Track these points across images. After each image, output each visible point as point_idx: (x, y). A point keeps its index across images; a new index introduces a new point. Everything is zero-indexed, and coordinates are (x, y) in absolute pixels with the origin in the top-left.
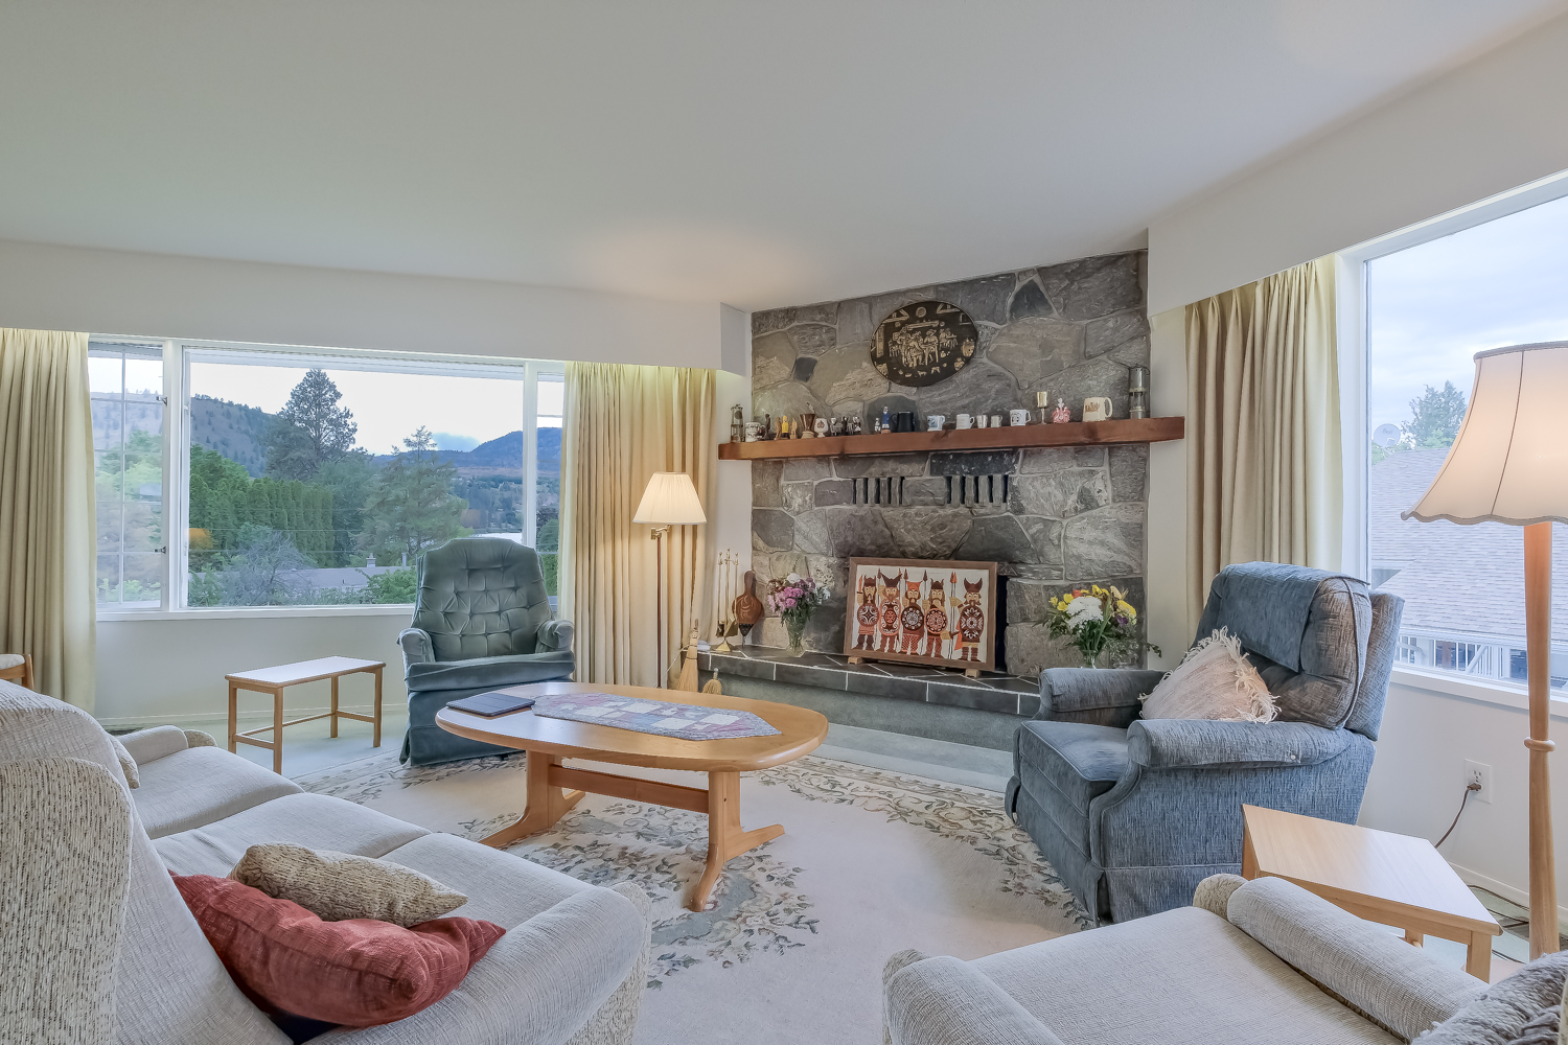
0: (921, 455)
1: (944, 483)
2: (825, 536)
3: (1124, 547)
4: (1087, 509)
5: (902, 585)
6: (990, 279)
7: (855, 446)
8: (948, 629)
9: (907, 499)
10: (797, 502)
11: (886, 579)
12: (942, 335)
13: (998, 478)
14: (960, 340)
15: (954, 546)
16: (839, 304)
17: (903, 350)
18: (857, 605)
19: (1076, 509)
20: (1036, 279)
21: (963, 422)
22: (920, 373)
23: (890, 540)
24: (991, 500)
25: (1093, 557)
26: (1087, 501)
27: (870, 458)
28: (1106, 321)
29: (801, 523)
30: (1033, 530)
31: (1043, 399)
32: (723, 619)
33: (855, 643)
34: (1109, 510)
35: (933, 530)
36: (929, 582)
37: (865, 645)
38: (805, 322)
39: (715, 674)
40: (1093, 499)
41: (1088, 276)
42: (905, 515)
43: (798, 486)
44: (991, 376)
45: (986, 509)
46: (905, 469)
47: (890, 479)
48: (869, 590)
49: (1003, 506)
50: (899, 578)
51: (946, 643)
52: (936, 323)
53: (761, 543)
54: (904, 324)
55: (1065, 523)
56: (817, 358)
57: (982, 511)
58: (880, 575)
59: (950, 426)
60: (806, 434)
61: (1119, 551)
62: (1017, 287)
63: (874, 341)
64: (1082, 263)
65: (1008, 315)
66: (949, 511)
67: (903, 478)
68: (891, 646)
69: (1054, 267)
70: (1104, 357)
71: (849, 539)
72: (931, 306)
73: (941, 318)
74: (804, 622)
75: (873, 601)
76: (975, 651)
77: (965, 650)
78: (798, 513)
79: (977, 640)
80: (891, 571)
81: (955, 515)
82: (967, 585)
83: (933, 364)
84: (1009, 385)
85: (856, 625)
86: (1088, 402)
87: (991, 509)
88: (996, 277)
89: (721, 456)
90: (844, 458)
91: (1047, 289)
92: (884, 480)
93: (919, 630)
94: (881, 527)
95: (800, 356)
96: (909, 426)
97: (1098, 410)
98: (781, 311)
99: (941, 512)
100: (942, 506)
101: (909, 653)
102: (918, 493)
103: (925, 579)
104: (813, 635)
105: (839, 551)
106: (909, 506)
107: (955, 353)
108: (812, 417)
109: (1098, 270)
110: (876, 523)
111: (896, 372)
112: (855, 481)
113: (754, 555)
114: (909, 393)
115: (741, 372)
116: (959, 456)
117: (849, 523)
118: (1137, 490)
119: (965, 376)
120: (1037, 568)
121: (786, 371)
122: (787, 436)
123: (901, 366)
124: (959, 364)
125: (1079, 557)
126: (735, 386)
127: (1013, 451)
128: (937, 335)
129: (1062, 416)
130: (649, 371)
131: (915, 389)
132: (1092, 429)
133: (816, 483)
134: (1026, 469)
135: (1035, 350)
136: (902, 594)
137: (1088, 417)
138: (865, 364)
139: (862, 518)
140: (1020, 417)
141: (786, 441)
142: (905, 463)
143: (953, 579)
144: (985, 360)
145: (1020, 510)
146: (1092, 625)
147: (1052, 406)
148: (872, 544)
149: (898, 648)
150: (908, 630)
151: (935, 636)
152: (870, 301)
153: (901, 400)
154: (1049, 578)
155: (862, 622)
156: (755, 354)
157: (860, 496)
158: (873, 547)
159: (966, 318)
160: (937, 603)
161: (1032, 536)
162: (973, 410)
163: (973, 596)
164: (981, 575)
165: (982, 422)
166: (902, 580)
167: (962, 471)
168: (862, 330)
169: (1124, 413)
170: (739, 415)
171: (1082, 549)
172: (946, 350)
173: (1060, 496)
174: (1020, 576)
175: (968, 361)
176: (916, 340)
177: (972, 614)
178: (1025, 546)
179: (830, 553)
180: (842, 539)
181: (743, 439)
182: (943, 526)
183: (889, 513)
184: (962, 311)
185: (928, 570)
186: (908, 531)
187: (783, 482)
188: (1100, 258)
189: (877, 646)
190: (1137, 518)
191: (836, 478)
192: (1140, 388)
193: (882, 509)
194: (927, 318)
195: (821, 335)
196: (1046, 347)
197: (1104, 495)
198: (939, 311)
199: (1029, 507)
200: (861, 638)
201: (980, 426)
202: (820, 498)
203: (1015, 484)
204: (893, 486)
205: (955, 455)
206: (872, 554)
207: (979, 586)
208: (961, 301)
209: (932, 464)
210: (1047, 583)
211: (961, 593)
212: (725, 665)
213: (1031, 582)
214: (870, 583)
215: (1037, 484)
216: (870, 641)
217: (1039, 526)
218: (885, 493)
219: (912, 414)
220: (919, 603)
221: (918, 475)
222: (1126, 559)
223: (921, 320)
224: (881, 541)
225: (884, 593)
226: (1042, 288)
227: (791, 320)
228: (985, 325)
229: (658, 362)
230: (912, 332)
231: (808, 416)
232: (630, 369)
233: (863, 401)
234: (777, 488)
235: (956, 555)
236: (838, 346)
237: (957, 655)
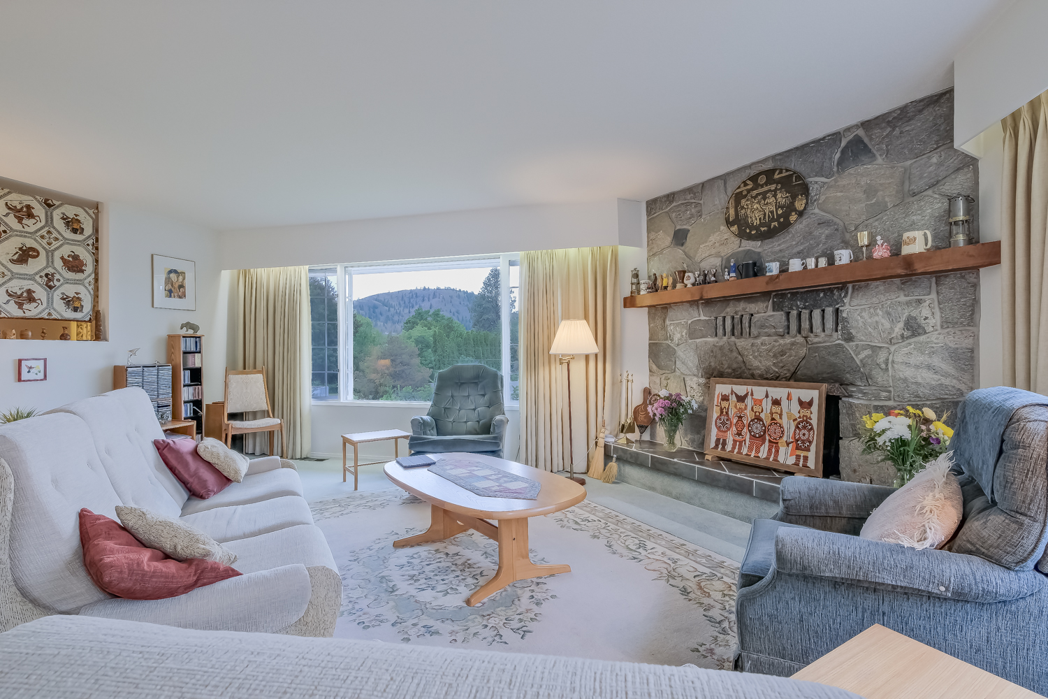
0: (765, 295)
1: (784, 318)
2: (696, 361)
3: (952, 371)
4: (913, 335)
5: (749, 401)
6: (817, 142)
7: (712, 292)
8: (785, 439)
9: (754, 331)
10: (677, 337)
11: (737, 395)
12: (779, 195)
13: (829, 311)
14: (794, 197)
15: (793, 369)
16: (703, 184)
17: (748, 213)
18: (715, 415)
19: (902, 336)
20: (861, 132)
21: (795, 265)
22: (762, 229)
23: (742, 365)
24: (824, 331)
25: (920, 380)
26: (914, 328)
27: (726, 300)
28: (929, 158)
29: (680, 352)
30: (862, 356)
31: (863, 239)
32: (622, 422)
33: (713, 445)
34: (937, 337)
35: (775, 356)
36: (770, 398)
37: (720, 446)
38: (680, 202)
39: (614, 459)
40: (919, 326)
41: (910, 120)
42: (753, 345)
43: (677, 325)
44: (823, 223)
45: (819, 338)
46: (752, 307)
47: (742, 316)
48: (725, 404)
49: (835, 335)
50: (746, 395)
51: (782, 450)
52: (773, 187)
53: (654, 367)
54: (749, 191)
55: (892, 348)
56: (689, 228)
57: (816, 340)
58: (732, 392)
59: (784, 270)
60: (679, 286)
61: (946, 375)
62: (843, 144)
63: (728, 208)
64: (904, 109)
65: (835, 169)
66: (788, 340)
67: (752, 315)
68: (740, 448)
69: (877, 118)
70: (929, 192)
71: (712, 364)
72: (769, 173)
73: (777, 182)
75: (727, 413)
76: (806, 458)
77: (798, 457)
78: (678, 345)
79: (808, 450)
80: (741, 390)
81: (793, 344)
82: (801, 403)
83: (773, 220)
84: (837, 230)
85: (714, 431)
86: (906, 235)
87: (825, 337)
88: (823, 139)
89: (625, 306)
90: (709, 302)
91: (871, 139)
92: (737, 317)
93: (762, 438)
94: (735, 354)
95: (678, 227)
96: (751, 273)
97: (917, 243)
98: (664, 196)
99: (781, 341)
100: (782, 336)
101: (753, 456)
102: (762, 326)
103: (767, 396)
105: (706, 373)
106: (756, 337)
107: (790, 208)
108: (683, 273)
109: (920, 111)
110: (731, 351)
111: (743, 229)
112: (716, 318)
113: (650, 375)
114: (754, 246)
115: (639, 245)
116: (795, 294)
117: (712, 351)
118: (970, 313)
119: (799, 227)
120: (867, 389)
121: (668, 240)
122: (666, 288)
123: (747, 225)
124: (793, 217)
125: (905, 380)
126: (634, 256)
127: (843, 286)
128: (775, 196)
129: (881, 252)
130: (572, 252)
131: (759, 243)
132: (909, 261)
133: (689, 322)
134: (855, 302)
135: (861, 195)
136: (749, 408)
137: (906, 250)
138: (722, 228)
139: (721, 348)
140: (844, 256)
141: (666, 292)
142: (753, 302)
143: (789, 397)
144: (817, 211)
145: (849, 338)
146: (902, 442)
147: (872, 244)
148: (729, 367)
149: (745, 451)
150: (753, 437)
151: (774, 444)
152: (724, 178)
153: (748, 252)
154: (878, 398)
155: (719, 428)
156: (649, 231)
157: (720, 331)
158: (730, 371)
159: (799, 177)
160: (777, 417)
161: (861, 361)
162: (803, 255)
163: (805, 412)
164: (813, 394)
165: (811, 263)
166: (749, 397)
167: (798, 307)
168: (718, 201)
169: (943, 242)
170: (636, 276)
171: (908, 373)
172: (782, 207)
173: (887, 325)
174: (850, 396)
175: (801, 214)
176: (759, 202)
177: (804, 427)
178: (856, 370)
179: (700, 374)
180: (707, 364)
181: (639, 293)
182: (783, 353)
183: (742, 343)
184: (795, 173)
185: (770, 389)
186: (755, 357)
187: (668, 322)
188: (921, 100)
189: (729, 447)
190: (968, 343)
191: (703, 318)
192: (961, 217)
193: (737, 340)
194: (766, 184)
195: (691, 210)
196: (870, 191)
197: (932, 321)
198: (776, 176)
199: (859, 335)
200: (718, 440)
201: (809, 267)
202: (692, 334)
203: (844, 315)
204: (744, 322)
205: (792, 294)
206: (729, 376)
207: (810, 404)
208: (794, 164)
209: (774, 302)
210: (877, 403)
211: (795, 407)
212: (620, 453)
213: (861, 402)
214: (725, 398)
215: (865, 315)
216: (724, 443)
217: (868, 352)
218: (738, 329)
219: (754, 264)
220: (762, 416)
221: (764, 312)
222: (955, 383)
223: (762, 186)
224: (735, 366)
225: (736, 407)
226: (866, 140)
227: (671, 202)
228: (815, 182)
229: (578, 245)
230: (755, 197)
231: (679, 272)
232: (560, 252)
233: (722, 257)
234: (664, 328)
235: (794, 377)
236: (703, 217)
237: (791, 461)
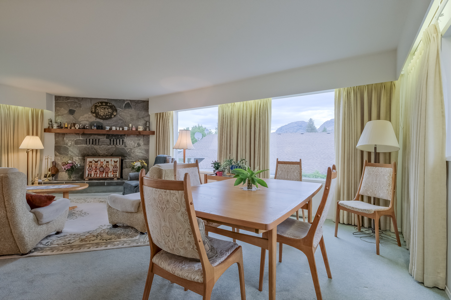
0: (104, 135)
1: (109, 141)
2: (78, 152)
3: (145, 153)
4: (139, 146)
5: (99, 163)
6: (120, 100)
7: (86, 132)
8: (110, 171)
9: (100, 143)
10: (69, 144)
11: (95, 161)
12: (109, 110)
13: (121, 140)
14: (113, 111)
15: (111, 154)
16: (82, 98)
17: (99, 112)
18: (87, 167)
19: (137, 146)
20: (129, 102)
21: (114, 128)
22: (104, 117)
23: (96, 153)
24: (120, 144)
25: (140, 155)
26: (139, 145)
27: (91, 134)
28: (142, 112)
29: (70, 149)
30: (128, 150)
31: (130, 125)
32: (46, 173)
33: (87, 176)
34: (143, 147)
35: (106, 150)
36: (106, 161)
37: (89, 176)
38: (72, 101)
40: (140, 145)
41: (139, 103)
42: (100, 147)
43: (70, 140)
44: (120, 120)
45: (119, 146)
46: (100, 137)
47: (96, 140)
48: (91, 164)
49: (122, 146)
50: (98, 161)
51: (109, 174)
52: (107, 107)
53: (58, 154)
54: (100, 106)
55: (135, 149)
56: (76, 110)
57: (118, 147)
58: (93, 160)
59: (111, 129)
60: (73, 128)
61: (144, 154)
62: (126, 103)
63: (92, 108)
64: (138, 101)
65: (124, 108)
66: (110, 146)
67: (99, 139)
68: (96, 175)
69: (133, 100)
70: (142, 119)
71: (85, 153)
72: (106, 103)
73: (109, 106)
74: (72, 172)
75: (91, 166)
76: (116, 175)
77: (114, 175)
78: (70, 146)
79: (116, 172)
80: (96, 159)
81: (112, 147)
82: (114, 161)
83: (107, 115)
84: (124, 122)
85: (87, 172)
86: (139, 127)
87: (120, 146)
88: (121, 100)
89: (45, 131)
90: (84, 134)
91: (131, 104)
92: (94, 140)
93: (103, 172)
94: (93, 150)
95: (71, 109)
96: (101, 128)
97: (141, 129)
98: (64, 97)
99: (108, 147)
100: (109, 145)
101: (101, 176)
102: (103, 142)
103: (105, 161)
104: (74, 175)
105: (82, 155)
106: (100, 145)
107: (112, 114)
108: (74, 124)
109: (141, 103)
110: (92, 149)
111: (97, 116)
112: (86, 139)
113: (55, 157)
114: (101, 121)
115: (51, 110)
116: (113, 135)
117: (85, 149)
118: (147, 143)
119: (114, 119)
120: (129, 158)
121: (66, 112)
122: (67, 128)
123: (99, 115)
124: (113, 116)
125: (137, 155)
126: (50, 114)
127: (125, 135)
128: (108, 109)
129: (134, 129)
130: (20, 108)
131: (102, 120)
132: (140, 132)
133: (75, 139)
134: (127, 139)
135: (129, 115)
136: (99, 164)
137: (139, 130)
138: (89, 113)
139: (88, 148)
140: (126, 128)
141: (66, 129)
142: (100, 136)
143: (111, 160)
144: (119, 116)
145: (126, 146)
146: (139, 167)
147: (132, 127)
148: (91, 153)
149: (98, 175)
150: (100, 172)
151: (107, 173)
152: (91, 99)
153: (99, 122)
154: (132, 159)
155: (89, 171)
156: (56, 106)
157: (88, 143)
158: (92, 154)
159: (114, 107)
160: (108, 166)
161: (128, 151)
162: (116, 126)
163: (116, 164)
164: (118, 159)
165: (118, 129)
166: (99, 161)
167: (113, 138)
168: (89, 105)
169: (145, 130)
170: (51, 121)
171: (138, 154)
172: (110, 113)
173: (134, 144)
174: (126, 159)
175: (115, 116)
176: (103, 110)
177: (115, 167)
178: (127, 153)
179: (79, 156)
180: (83, 153)
181: (52, 127)
182: (109, 150)
183: (95, 147)
184: (113, 105)
185: (105, 159)
186: (100, 151)
187: (65, 139)
188: (141, 101)
189: (93, 176)
190: (148, 148)
191: (81, 138)
192: (148, 126)
193: (94, 146)
194: (105, 105)
195: (77, 105)
196: (131, 115)
197: (142, 144)
198: (108, 104)
199: (128, 146)
200: (88, 175)
201: (117, 130)
202: (76, 143)
203: (125, 141)
204: (97, 141)
205: (112, 135)
206: (91, 156)
207: (117, 162)
208: (113, 103)
209: (106, 136)
210: (131, 161)
211: (113, 163)
213: (128, 160)
214: (91, 162)
215: (129, 141)
216: (91, 175)
217: (130, 150)
218: (94, 142)
219: (102, 126)
220: (103, 166)
221: (103, 139)
222: (146, 156)
223: (104, 106)
224: (93, 153)
225: (94, 164)
226: (130, 104)
227: (68, 100)
228: (119, 109)
229: (24, 106)
230: (102, 108)
231: (73, 124)
232: (13, 107)
233: (89, 122)
234: (63, 140)
235: (112, 155)
236: (82, 108)
237: (112, 176)
